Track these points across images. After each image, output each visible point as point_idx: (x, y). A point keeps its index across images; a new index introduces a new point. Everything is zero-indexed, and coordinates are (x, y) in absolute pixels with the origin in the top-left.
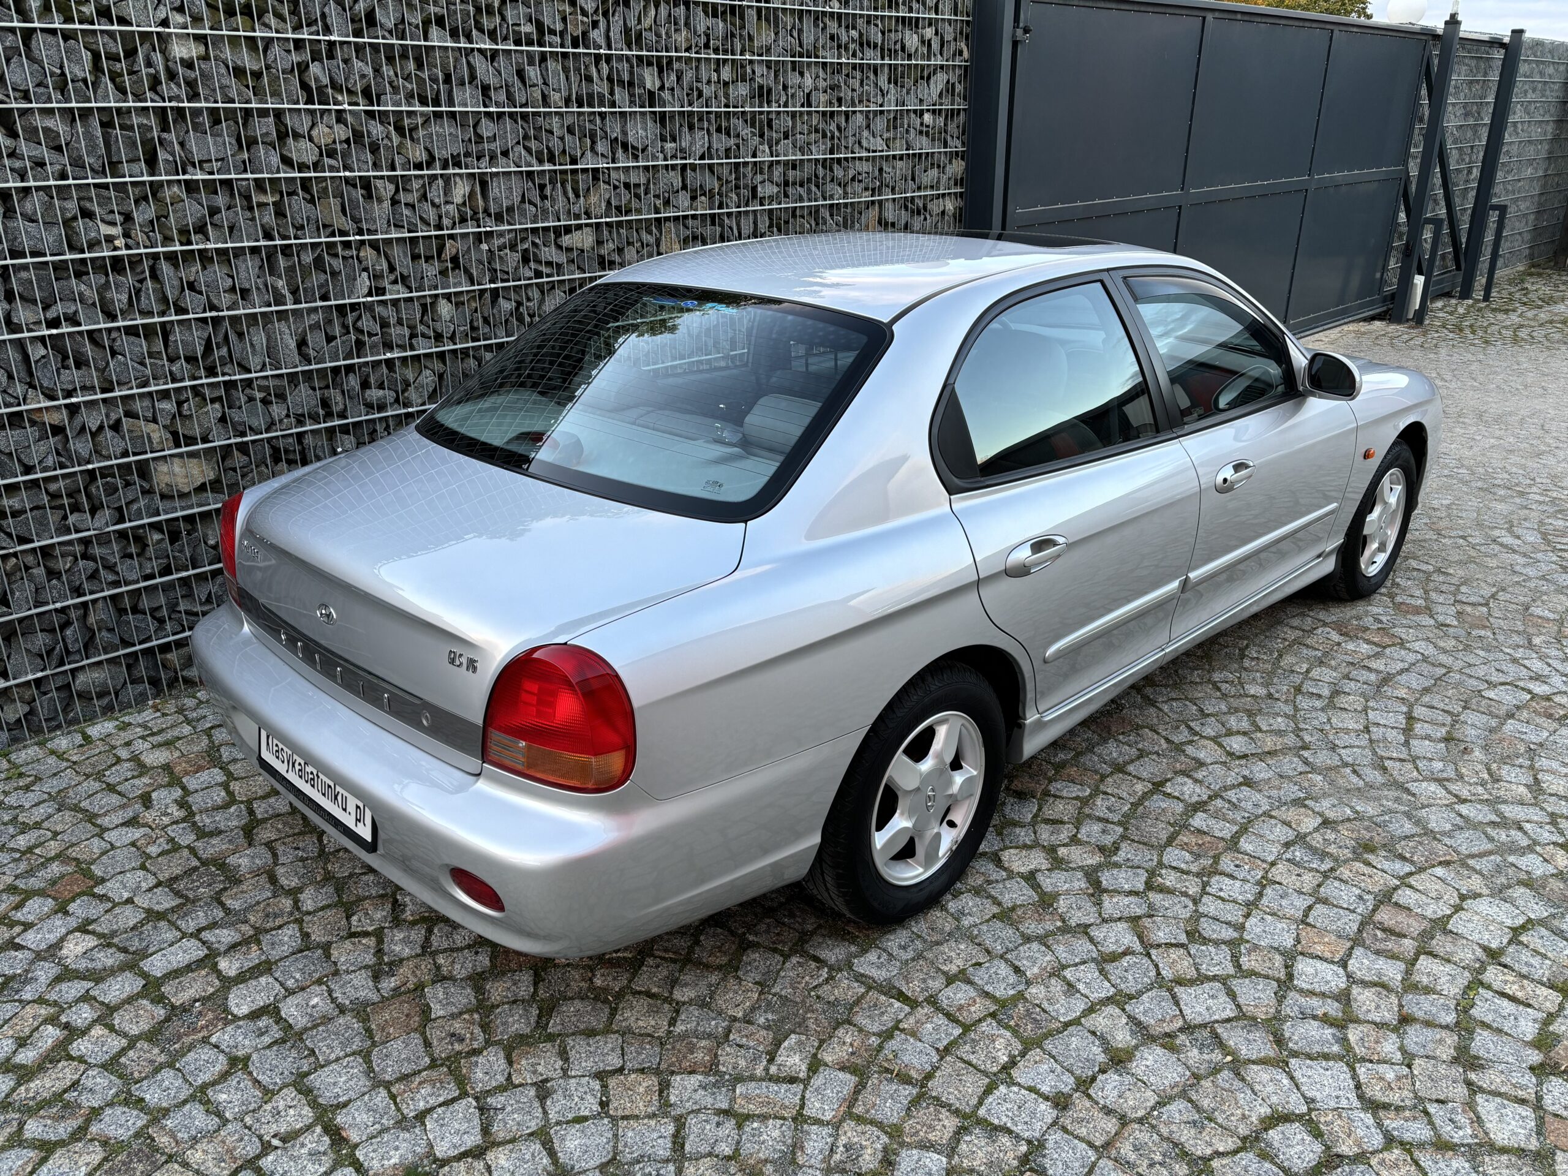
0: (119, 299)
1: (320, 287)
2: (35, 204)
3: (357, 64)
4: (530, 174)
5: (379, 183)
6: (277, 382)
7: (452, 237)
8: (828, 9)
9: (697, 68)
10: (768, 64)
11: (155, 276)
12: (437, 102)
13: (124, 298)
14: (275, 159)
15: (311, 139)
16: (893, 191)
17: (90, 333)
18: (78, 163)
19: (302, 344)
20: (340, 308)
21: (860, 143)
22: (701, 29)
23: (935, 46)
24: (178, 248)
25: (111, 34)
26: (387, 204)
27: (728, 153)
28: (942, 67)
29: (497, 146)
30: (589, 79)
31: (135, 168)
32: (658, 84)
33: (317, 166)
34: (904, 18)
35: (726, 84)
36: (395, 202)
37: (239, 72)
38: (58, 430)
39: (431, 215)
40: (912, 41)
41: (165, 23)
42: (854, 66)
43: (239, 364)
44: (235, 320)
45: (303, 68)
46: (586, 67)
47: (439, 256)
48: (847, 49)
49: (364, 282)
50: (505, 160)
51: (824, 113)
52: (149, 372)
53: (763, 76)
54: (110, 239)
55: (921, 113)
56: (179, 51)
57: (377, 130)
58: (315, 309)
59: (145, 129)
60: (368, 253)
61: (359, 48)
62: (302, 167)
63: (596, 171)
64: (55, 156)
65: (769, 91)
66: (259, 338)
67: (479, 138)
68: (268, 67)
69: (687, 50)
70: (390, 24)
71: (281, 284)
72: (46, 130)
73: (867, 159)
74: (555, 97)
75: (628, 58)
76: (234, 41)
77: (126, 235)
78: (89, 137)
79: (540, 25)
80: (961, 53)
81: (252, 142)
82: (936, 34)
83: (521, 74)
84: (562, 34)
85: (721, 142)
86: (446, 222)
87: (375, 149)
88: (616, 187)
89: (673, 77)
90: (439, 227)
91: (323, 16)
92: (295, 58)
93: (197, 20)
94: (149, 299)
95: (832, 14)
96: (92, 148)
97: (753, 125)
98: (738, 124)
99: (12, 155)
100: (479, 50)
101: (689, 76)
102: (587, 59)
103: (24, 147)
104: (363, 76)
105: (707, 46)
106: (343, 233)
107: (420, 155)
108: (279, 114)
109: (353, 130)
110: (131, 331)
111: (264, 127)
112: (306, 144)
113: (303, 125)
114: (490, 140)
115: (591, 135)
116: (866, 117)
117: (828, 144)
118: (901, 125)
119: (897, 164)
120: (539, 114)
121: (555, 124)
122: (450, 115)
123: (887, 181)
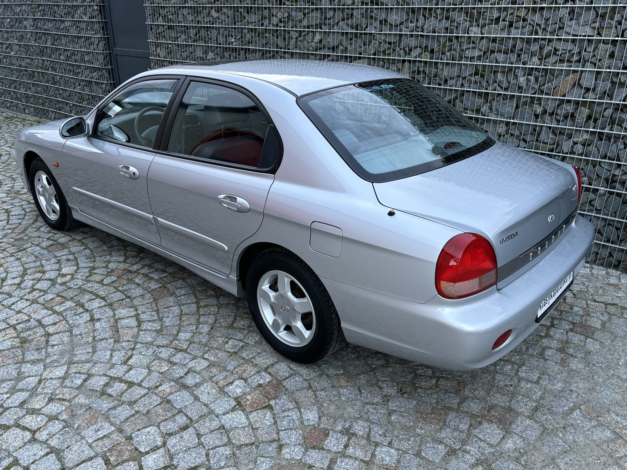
4: (343, 33)
5: (292, 32)
7: (313, 54)
14: (267, 22)
15: (276, 16)
16: (594, 66)
18: (229, 21)
21: (562, 28)
26: (294, 40)
27: (446, 30)
29: (332, 22)
31: (238, 23)
33: (277, 25)
36: (296, 40)
39: (306, 45)
54: (232, 43)
57: (293, 14)
59: (241, 13)
60: (288, 56)
67: (325, 18)
72: (224, 12)
73: (567, 41)
77: (236, 42)
78: (231, 14)
85: (445, 23)
86: (311, 48)
87: (292, 21)
90: (309, 50)
98: (456, 15)
106: (280, 48)
107: (305, 23)
108: (269, 8)
109: (287, 13)
111: (266, 13)
112: (275, 18)
113: (274, 11)
114: (330, 19)
115: (371, 17)
116: (572, 10)
117: (528, 28)
118: (612, 18)
119: (601, 45)
120: (348, 9)
121: (355, 12)
122: (317, 9)
123: (586, 58)
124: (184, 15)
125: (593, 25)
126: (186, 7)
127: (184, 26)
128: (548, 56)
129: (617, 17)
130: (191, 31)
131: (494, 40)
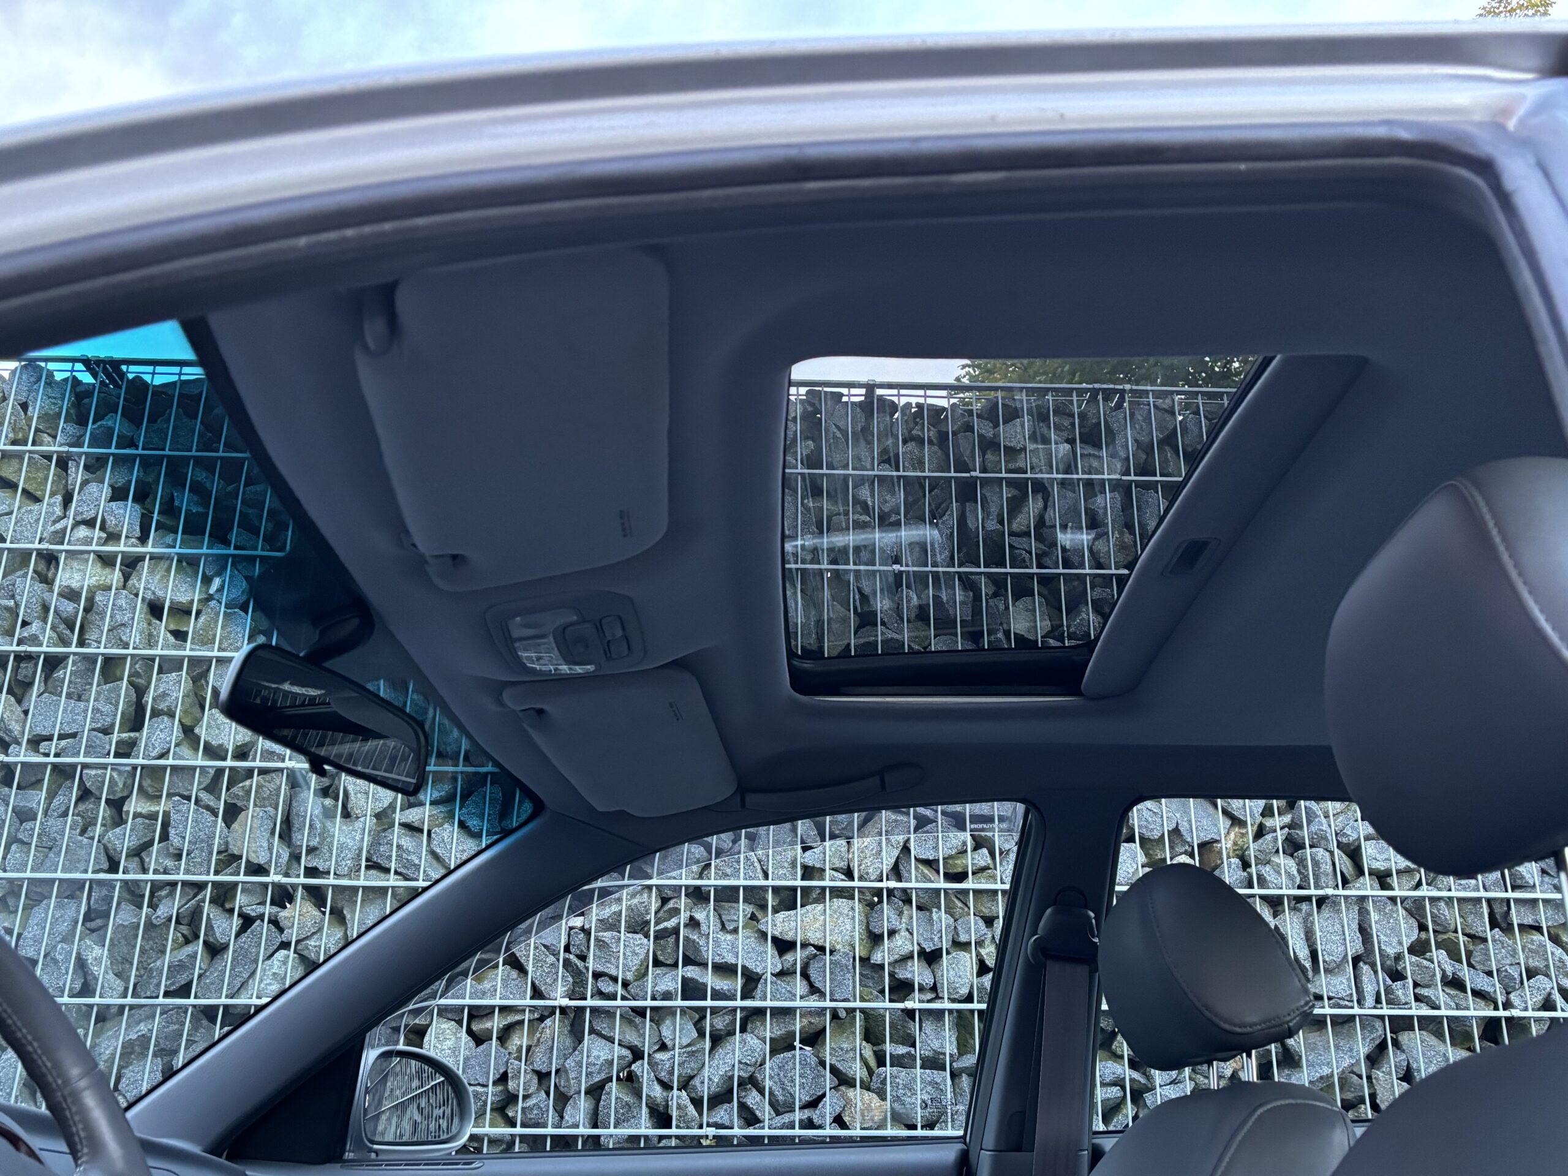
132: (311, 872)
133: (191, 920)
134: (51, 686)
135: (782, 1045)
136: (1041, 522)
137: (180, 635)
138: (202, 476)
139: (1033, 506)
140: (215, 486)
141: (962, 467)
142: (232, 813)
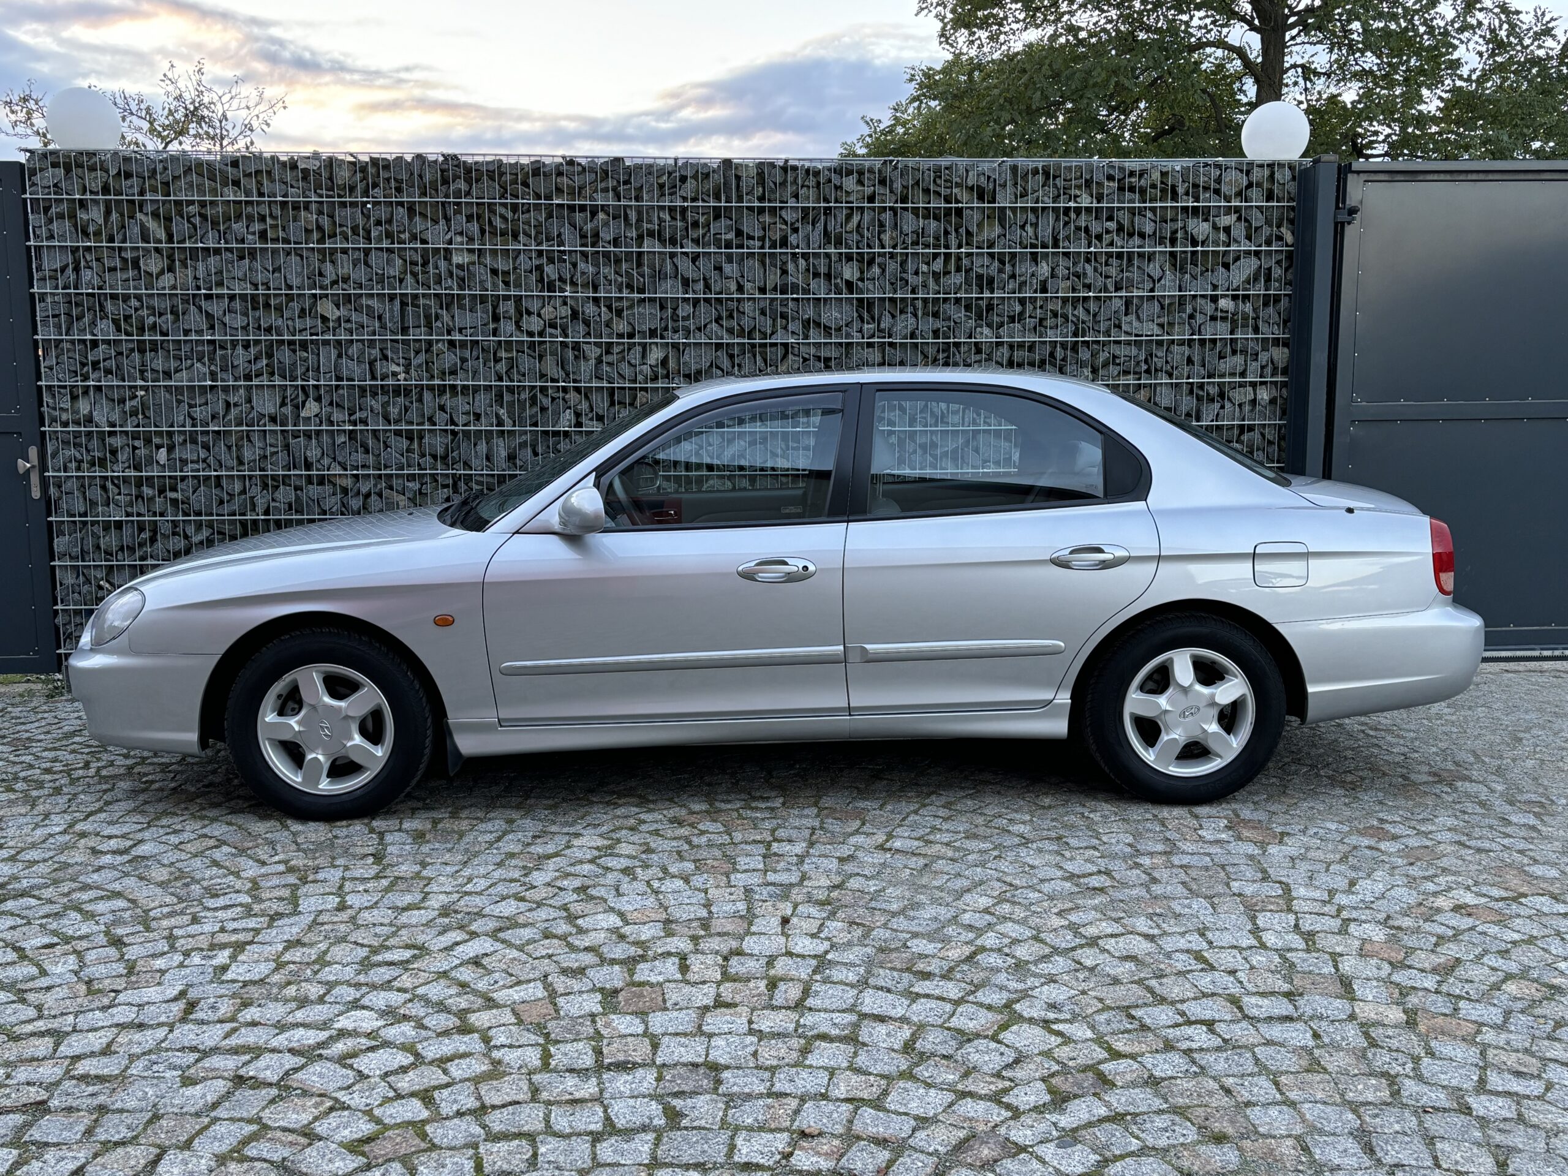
0: (394, 411)
1: (531, 417)
2: (354, 350)
3: (581, 266)
4: (719, 346)
5: (585, 347)
6: (490, 480)
7: (645, 389)
8: (1072, 204)
9: (903, 263)
10: (991, 255)
11: (420, 400)
12: (641, 291)
13: (396, 411)
14: (510, 327)
15: (539, 315)
16: (1170, 376)
17: (374, 431)
18: (383, 327)
19: (511, 458)
20: (546, 433)
21: (1119, 327)
22: (908, 228)
23: (1239, 231)
24: (437, 382)
25: (416, 249)
26: (593, 362)
27: (936, 333)
28: (1248, 253)
29: (691, 324)
30: (784, 272)
31: (418, 331)
32: (857, 275)
33: (541, 334)
34: (1185, 209)
35: (936, 276)
36: (599, 361)
37: (494, 272)
38: (345, 491)
39: (627, 371)
40: (1201, 228)
41: (450, 242)
42: (1109, 255)
43: (465, 463)
44: (467, 434)
45: (539, 268)
46: (785, 263)
47: (632, 404)
48: (1099, 237)
49: (569, 415)
50: (698, 334)
51: (1065, 300)
52: (404, 460)
53: (982, 265)
54: (395, 374)
55: (1214, 299)
56: (457, 259)
57: (590, 309)
58: (525, 432)
59: (427, 307)
60: (572, 396)
61: (584, 254)
62: (530, 334)
63: (785, 345)
64: (370, 323)
65: (991, 281)
66: (482, 447)
67: (675, 318)
68: (515, 268)
69: (894, 247)
70: (610, 237)
71: (502, 412)
72: (368, 306)
73: (1128, 343)
74: (748, 286)
75: (827, 255)
76: (494, 252)
77: (407, 372)
78: (391, 310)
79: (739, 233)
80: (1280, 238)
81: (496, 318)
82: (1239, 219)
83: (718, 268)
84: (762, 239)
85: (932, 323)
86: (640, 378)
87: (587, 323)
88: (805, 360)
89: (876, 270)
90: (635, 381)
91: (559, 235)
92: (535, 262)
93: (471, 240)
94: (414, 415)
95: (1078, 210)
96: (392, 317)
97: (968, 308)
98: (951, 309)
99: (348, 321)
100: (683, 253)
101: (892, 266)
102: (784, 258)
103: (354, 317)
104: (583, 273)
105: (916, 243)
106: (553, 380)
107: (622, 326)
108: (518, 299)
109: (572, 308)
110: (398, 433)
112: (534, 319)
113: (535, 306)
114: (685, 319)
115: (784, 316)
116: (1128, 302)
117: (1071, 327)
118: (1182, 310)
119: (1175, 348)
120: (732, 300)
121: (747, 307)
122: (651, 300)
123: (1159, 365)
124: (209, 316)
125: (1161, 320)
126: (220, 297)
127: (210, 342)
128: (1106, 365)
129: (1189, 310)
130: (240, 350)
131: (1021, 345)
132: (575, 381)
133: (533, 400)
134: (461, 307)
135: (753, 443)
136: (859, 225)
137: (507, 284)
138: (503, 211)
139: (856, 219)
140: (510, 215)
141: (826, 200)
142: (541, 357)
